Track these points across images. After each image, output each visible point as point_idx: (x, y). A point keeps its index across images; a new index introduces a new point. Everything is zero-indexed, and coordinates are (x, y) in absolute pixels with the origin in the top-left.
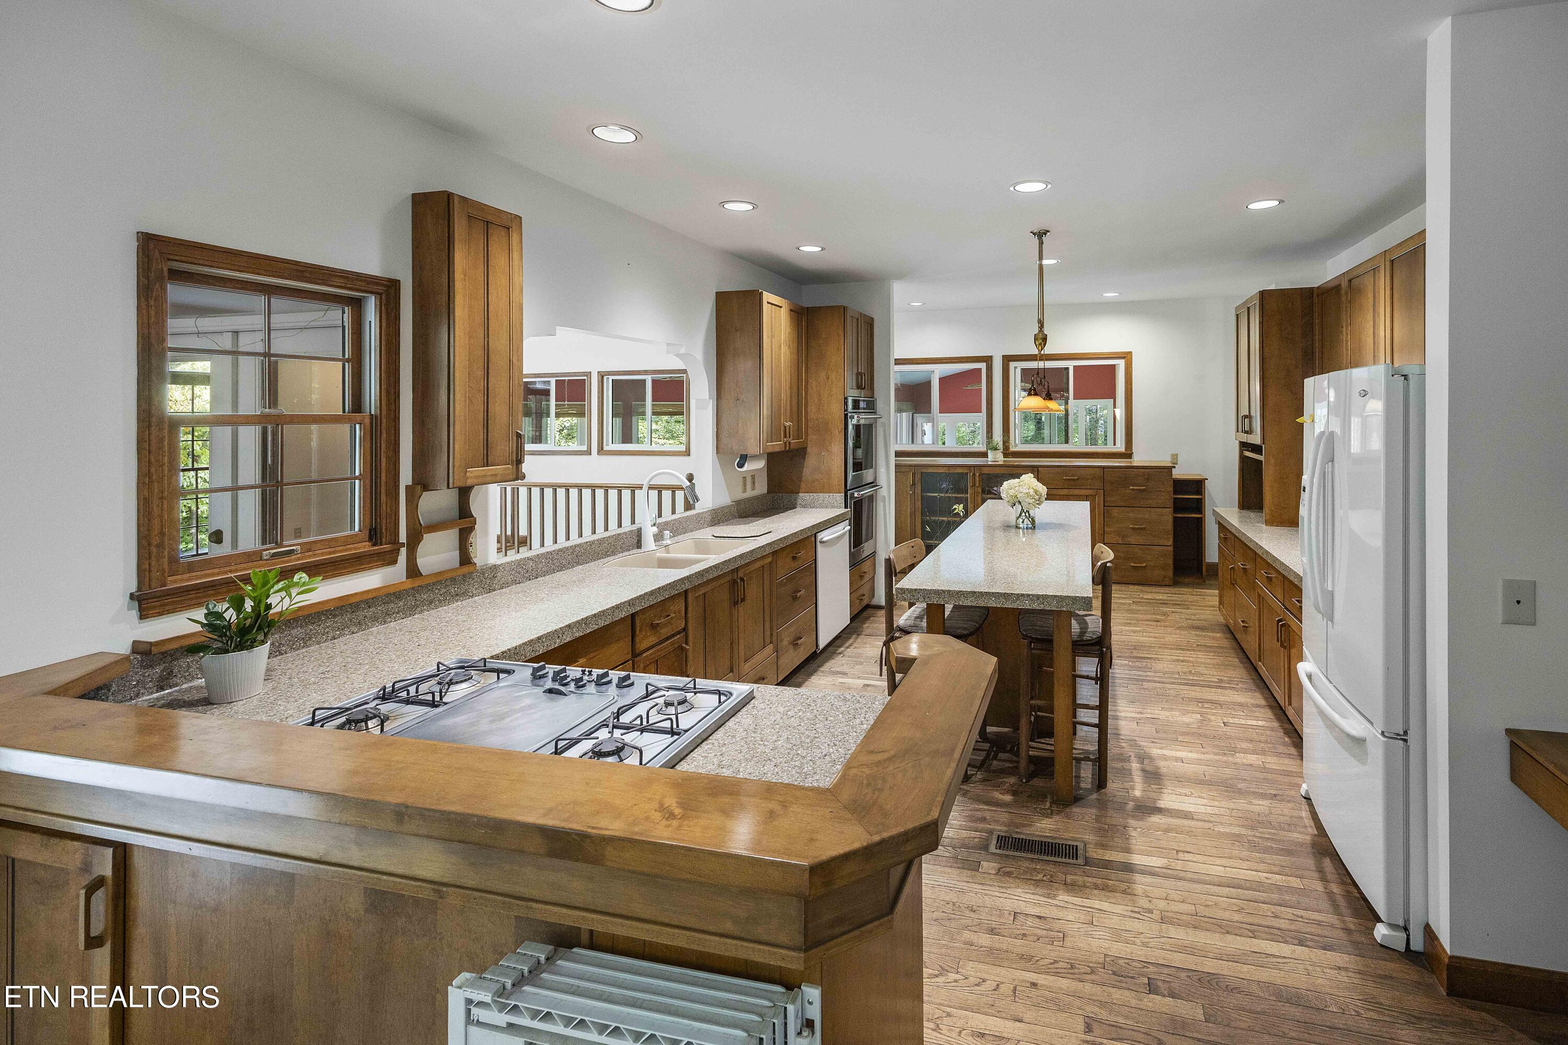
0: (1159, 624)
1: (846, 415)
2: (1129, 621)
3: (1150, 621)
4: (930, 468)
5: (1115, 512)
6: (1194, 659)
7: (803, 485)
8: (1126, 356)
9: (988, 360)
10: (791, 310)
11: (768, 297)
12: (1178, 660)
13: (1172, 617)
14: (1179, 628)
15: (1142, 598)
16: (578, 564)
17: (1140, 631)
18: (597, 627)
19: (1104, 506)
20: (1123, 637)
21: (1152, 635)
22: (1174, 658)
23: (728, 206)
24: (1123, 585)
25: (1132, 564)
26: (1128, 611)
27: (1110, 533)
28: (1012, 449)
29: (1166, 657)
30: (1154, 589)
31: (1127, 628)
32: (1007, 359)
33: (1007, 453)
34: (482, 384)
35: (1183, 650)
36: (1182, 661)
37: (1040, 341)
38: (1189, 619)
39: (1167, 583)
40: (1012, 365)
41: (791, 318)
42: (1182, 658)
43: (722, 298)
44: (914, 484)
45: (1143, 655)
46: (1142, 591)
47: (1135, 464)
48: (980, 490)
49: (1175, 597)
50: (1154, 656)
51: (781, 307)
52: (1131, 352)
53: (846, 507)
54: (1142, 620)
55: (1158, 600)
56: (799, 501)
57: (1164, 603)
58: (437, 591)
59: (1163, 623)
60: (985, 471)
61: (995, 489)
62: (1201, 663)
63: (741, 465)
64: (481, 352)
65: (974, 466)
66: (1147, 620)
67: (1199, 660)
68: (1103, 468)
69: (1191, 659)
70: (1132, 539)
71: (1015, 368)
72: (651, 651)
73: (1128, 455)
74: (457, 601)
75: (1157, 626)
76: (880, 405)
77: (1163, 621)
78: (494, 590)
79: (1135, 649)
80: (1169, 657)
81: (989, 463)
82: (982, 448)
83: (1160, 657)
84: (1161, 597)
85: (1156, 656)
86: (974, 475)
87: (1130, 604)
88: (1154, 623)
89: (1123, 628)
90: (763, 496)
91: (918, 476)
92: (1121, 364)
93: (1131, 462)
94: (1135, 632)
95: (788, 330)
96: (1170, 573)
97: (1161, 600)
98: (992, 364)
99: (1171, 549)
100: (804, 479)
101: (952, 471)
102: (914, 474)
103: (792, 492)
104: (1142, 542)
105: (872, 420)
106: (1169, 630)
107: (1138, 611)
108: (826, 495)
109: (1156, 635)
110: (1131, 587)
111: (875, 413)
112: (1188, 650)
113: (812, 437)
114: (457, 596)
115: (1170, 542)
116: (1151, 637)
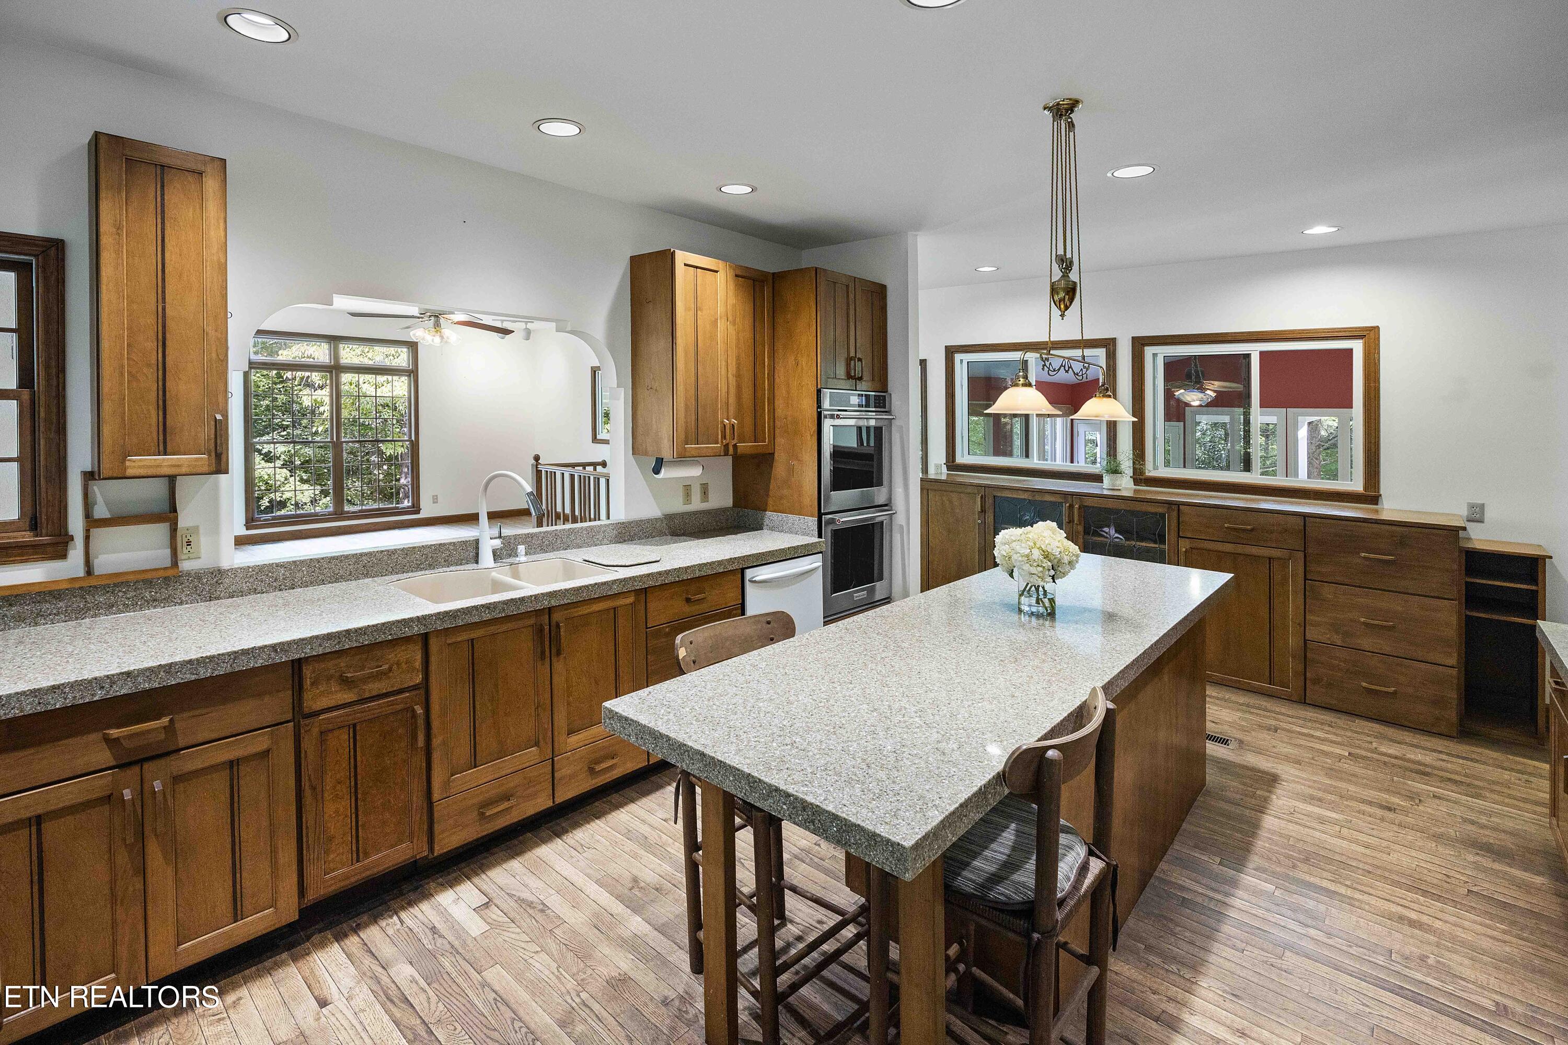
0: (1390, 815)
1: (819, 414)
2: (1320, 794)
3: (1370, 803)
4: (1007, 492)
5: (1328, 591)
6: (1447, 928)
7: (770, 502)
8: (1370, 336)
9: (1109, 345)
10: (736, 276)
11: (682, 257)
12: (1401, 919)
13: (1430, 808)
14: (1438, 838)
15: (1375, 751)
16: (366, 576)
17: (1335, 822)
18: (193, 677)
19: (1305, 579)
20: (1291, 826)
21: (1363, 838)
22: (1394, 908)
23: (545, 127)
24: (1344, 717)
25: (1364, 684)
26: (1331, 772)
27: (1318, 625)
28: (1150, 472)
29: (1373, 900)
30: (1407, 736)
31: (1310, 808)
32: (1139, 344)
33: (1139, 478)
34: (154, 357)
35: (1425, 893)
36: (1412, 923)
37: (1062, 295)
38: (1473, 823)
39: (1443, 729)
40: (1149, 351)
41: (737, 285)
42: (1413, 916)
43: (636, 262)
44: (983, 511)
45: (1317, 881)
46: (1382, 737)
47: (1385, 516)
48: (1080, 528)
49: (1455, 765)
50: (1342, 890)
51: (717, 272)
52: (1378, 327)
53: (820, 536)
54: (1352, 798)
55: (1409, 761)
56: (766, 521)
57: (1424, 773)
58: (120, 594)
59: (1400, 818)
60: (1089, 502)
61: (1106, 529)
62: (1463, 943)
63: (657, 471)
64: (151, 320)
65: (1072, 494)
66: (1363, 801)
67: (1459, 932)
68: (1304, 516)
69: (1438, 924)
70: (1366, 643)
71: (1155, 355)
72: (341, 712)
73: (1371, 496)
74: (155, 607)
75: (1382, 819)
76: (896, 401)
77: (1406, 812)
78: (218, 598)
79: (1306, 860)
80: (1380, 904)
81: (1105, 492)
82: (1096, 469)
83: (1357, 895)
84: (1419, 757)
85: (1349, 892)
86: (1071, 506)
87: (1340, 758)
88: (1379, 812)
89: (1302, 806)
90: (724, 510)
91: (990, 501)
92: (1357, 347)
93: (1377, 511)
94: (1322, 820)
95: (732, 300)
96: (1452, 715)
97: (1419, 763)
98: (1115, 350)
99: (1454, 672)
100: (771, 493)
101: (1038, 498)
102: (983, 498)
103: (759, 509)
104: (1387, 649)
105: (886, 422)
106: (1410, 836)
107: (1351, 777)
108: (796, 517)
109: (1372, 840)
110: (1360, 724)
111: (888, 412)
112: (1439, 898)
113: (780, 441)
114: (154, 602)
115: (1453, 661)
116: (1357, 842)
